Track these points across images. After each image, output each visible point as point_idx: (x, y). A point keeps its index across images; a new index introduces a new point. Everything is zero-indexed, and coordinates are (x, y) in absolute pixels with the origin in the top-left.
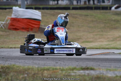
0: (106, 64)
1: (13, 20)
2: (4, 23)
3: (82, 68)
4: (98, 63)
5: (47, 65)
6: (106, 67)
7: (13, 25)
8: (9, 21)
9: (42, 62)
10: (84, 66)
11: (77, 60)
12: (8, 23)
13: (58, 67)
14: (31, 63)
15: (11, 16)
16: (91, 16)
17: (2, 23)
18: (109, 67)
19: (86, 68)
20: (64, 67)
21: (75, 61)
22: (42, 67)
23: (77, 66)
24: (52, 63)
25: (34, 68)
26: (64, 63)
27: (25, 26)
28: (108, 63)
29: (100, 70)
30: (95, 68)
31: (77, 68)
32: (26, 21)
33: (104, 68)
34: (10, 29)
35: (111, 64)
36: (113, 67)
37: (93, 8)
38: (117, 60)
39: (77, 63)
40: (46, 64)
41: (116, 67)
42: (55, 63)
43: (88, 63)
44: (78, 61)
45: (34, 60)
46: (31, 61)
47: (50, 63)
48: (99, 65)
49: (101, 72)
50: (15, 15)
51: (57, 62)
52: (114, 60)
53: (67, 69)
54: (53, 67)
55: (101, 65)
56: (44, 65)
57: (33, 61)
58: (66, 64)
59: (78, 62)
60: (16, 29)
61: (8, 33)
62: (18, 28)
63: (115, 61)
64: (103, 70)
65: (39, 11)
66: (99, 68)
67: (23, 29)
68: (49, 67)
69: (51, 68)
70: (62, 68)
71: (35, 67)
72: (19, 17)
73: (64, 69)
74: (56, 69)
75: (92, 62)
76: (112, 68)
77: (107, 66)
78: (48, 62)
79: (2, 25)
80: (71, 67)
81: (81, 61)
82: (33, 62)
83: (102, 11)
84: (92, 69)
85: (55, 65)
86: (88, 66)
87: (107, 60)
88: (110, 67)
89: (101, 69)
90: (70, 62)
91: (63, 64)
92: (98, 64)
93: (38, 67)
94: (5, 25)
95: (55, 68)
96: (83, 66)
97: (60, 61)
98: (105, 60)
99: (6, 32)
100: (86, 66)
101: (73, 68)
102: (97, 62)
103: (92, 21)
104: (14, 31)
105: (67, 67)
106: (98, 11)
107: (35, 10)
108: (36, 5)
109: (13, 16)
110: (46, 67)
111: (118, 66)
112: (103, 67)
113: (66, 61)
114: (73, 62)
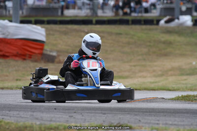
0: (150, 118)
4: (138, 117)
5: (54, 121)
6: (150, 123)
9: (46, 116)
10: (115, 123)
11: (103, 112)
14: (28, 116)
18: (155, 124)
21: (100, 113)
22: (48, 124)
23: (104, 121)
24: (64, 116)
25: (35, 126)
26: (83, 117)
28: (154, 118)
29: (141, 128)
30: (133, 125)
33: (147, 125)
35: (158, 118)
36: (163, 124)
38: (169, 112)
39: (103, 117)
40: (53, 119)
41: (166, 124)
42: (68, 117)
43: (121, 117)
44: (104, 114)
45: (34, 112)
46: (30, 113)
47: (59, 118)
48: (140, 121)
51: (72, 115)
52: (163, 112)
54: (65, 124)
55: (142, 121)
56: (51, 121)
57: (32, 113)
58: (85, 120)
59: (106, 115)
62: (7, 54)
63: (165, 114)
64: (145, 129)
65: (42, 27)
66: (139, 126)
68: (58, 123)
69: (61, 125)
71: (35, 124)
72: (9, 37)
75: (129, 115)
76: (161, 125)
77: (152, 121)
78: (56, 116)
80: (95, 124)
81: (110, 113)
82: (33, 115)
85: (68, 121)
86: (122, 123)
87: (152, 112)
88: (157, 124)
89: (143, 128)
90: (92, 114)
91: (82, 119)
92: (137, 119)
93: (41, 124)
95: (68, 125)
96: (113, 122)
97: (75, 114)
98: (150, 112)
100: (119, 123)
102: (136, 115)
105: (87, 124)
110: (54, 124)
111: (171, 123)
112: (146, 123)
113: (86, 114)
114: (97, 115)
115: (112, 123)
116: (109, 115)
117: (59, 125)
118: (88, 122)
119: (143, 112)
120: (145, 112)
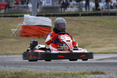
0: (115, 68)
1: (25, 27)
2: (15, 30)
3: (93, 72)
4: (108, 67)
5: (58, 70)
6: (115, 70)
7: (24, 33)
8: (20, 29)
9: (53, 68)
10: (94, 70)
11: (87, 65)
12: (19, 30)
13: (69, 72)
14: (42, 68)
15: (22, 24)
16: (100, 21)
17: (14, 31)
19: (96, 72)
20: (75, 72)
21: (85, 66)
22: (54, 72)
23: (88, 70)
24: (63, 68)
25: (46, 73)
26: (75, 68)
27: (36, 33)
29: (110, 74)
30: (105, 72)
31: (88, 72)
32: (37, 28)
33: (114, 72)
34: (21, 36)
37: (102, 15)
39: (87, 68)
40: (57, 69)
42: (66, 68)
43: (98, 67)
45: (46, 66)
46: (43, 66)
47: (61, 68)
48: (109, 69)
49: (111, 76)
50: (27, 23)
51: (68, 67)
53: (78, 74)
54: (64, 72)
55: (111, 69)
56: (56, 70)
58: (76, 69)
59: (88, 67)
60: (27, 36)
61: (20, 40)
62: (29, 35)
64: (113, 74)
65: (50, 18)
66: (109, 72)
67: (34, 35)
68: (60, 72)
69: (62, 73)
70: (73, 72)
71: (47, 72)
72: (30, 24)
73: (75, 73)
74: (67, 74)
78: (59, 67)
79: (14, 32)
80: (82, 71)
83: (110, 17)
84: (102, 73)
85: (66, 70)
86: (98, 71)
89: (111, 73)
90: (80, 66)
91: (74, 69)
92: (107, 68)
93: (50, 72)
94: (17, 33)
95: (66, 72)
97: (70, 66)
98: (115, 64)
99: (18, 39)
100: (97, 71)
101: (84, 73)
103: (101, 27)
104: (26, 38)
105: (77, 72)
106: (106, 17)
107: (45, 18)
108: (46, 12)
109: (24, 24)
110: (57, 72)
112: (113, 71)
113: (77, 66)
114: (83, 66)
115: (93, 71)
116: (90, 67)
117: (61, 73)
118: (78, 70)
119: (111, 64)
120: (112, 64)
